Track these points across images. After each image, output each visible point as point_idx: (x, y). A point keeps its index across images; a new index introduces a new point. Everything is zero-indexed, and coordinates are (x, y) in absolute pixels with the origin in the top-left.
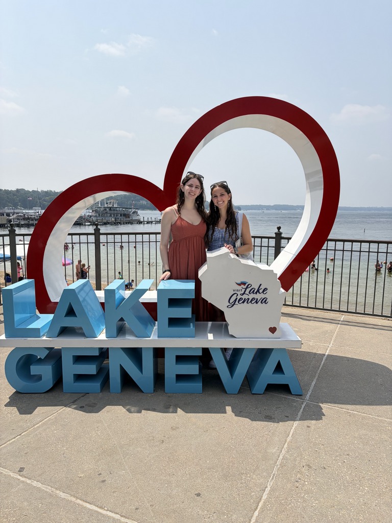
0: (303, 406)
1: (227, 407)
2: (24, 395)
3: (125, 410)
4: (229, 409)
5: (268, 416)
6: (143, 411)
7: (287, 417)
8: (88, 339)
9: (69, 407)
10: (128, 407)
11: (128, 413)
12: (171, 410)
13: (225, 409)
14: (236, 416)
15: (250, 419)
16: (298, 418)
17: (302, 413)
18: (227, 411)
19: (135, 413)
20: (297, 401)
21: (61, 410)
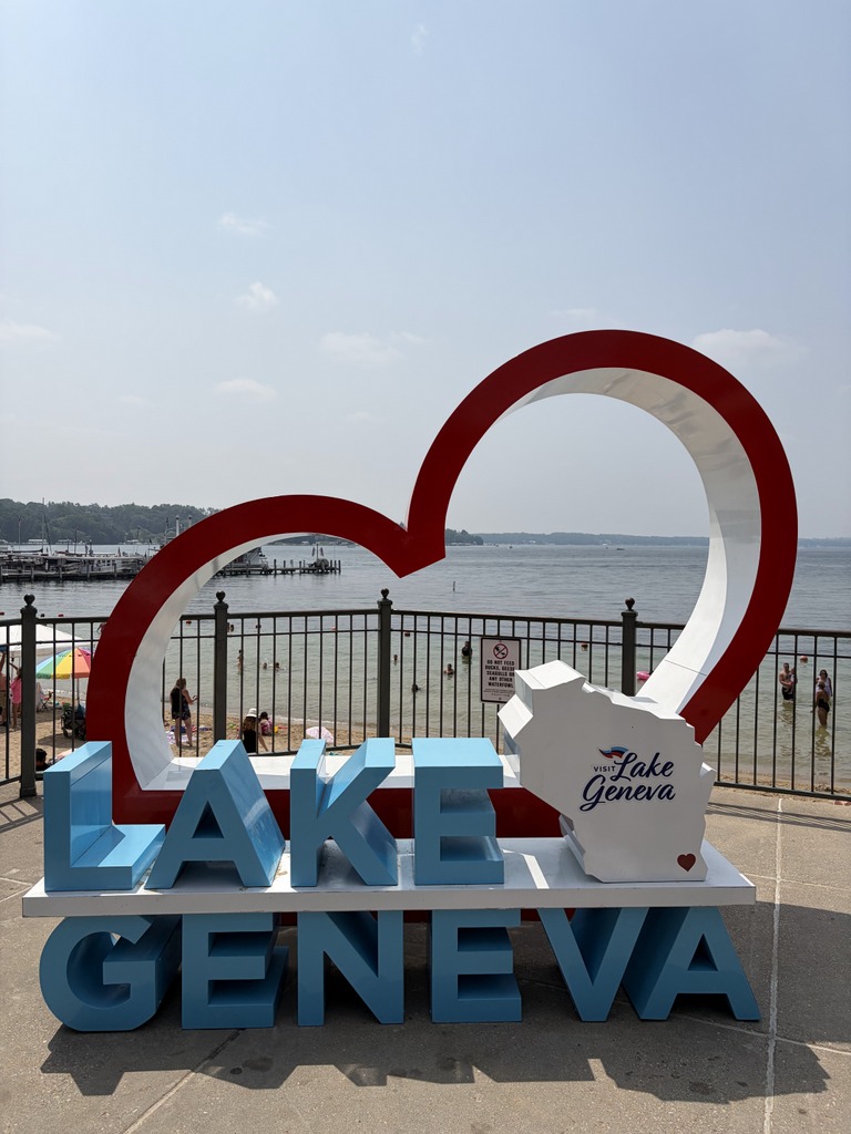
0: (771, 1052)
1: (591, 1061)
2: (85, 1036)
3: (344, 1078)
4: (596, 1065)
5: (696, 1085)
6: (390, 1079)
7: (744, 1085)
8: (249, 891)
9: (203, 1071)
10: (351, 1068)
11: (353, 1085)
12: (459, 1073)
13: (588, 1067)
14: (619, 1086)
15: (656, 1094)
16: (770, 1087)
17: (775, 1071)
18: (595, 1073)
19: (371, 1085)
20: (753, 1037)
21: (185, 1081)
